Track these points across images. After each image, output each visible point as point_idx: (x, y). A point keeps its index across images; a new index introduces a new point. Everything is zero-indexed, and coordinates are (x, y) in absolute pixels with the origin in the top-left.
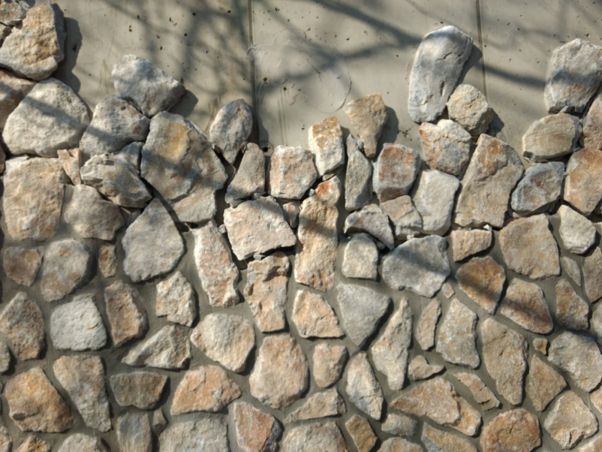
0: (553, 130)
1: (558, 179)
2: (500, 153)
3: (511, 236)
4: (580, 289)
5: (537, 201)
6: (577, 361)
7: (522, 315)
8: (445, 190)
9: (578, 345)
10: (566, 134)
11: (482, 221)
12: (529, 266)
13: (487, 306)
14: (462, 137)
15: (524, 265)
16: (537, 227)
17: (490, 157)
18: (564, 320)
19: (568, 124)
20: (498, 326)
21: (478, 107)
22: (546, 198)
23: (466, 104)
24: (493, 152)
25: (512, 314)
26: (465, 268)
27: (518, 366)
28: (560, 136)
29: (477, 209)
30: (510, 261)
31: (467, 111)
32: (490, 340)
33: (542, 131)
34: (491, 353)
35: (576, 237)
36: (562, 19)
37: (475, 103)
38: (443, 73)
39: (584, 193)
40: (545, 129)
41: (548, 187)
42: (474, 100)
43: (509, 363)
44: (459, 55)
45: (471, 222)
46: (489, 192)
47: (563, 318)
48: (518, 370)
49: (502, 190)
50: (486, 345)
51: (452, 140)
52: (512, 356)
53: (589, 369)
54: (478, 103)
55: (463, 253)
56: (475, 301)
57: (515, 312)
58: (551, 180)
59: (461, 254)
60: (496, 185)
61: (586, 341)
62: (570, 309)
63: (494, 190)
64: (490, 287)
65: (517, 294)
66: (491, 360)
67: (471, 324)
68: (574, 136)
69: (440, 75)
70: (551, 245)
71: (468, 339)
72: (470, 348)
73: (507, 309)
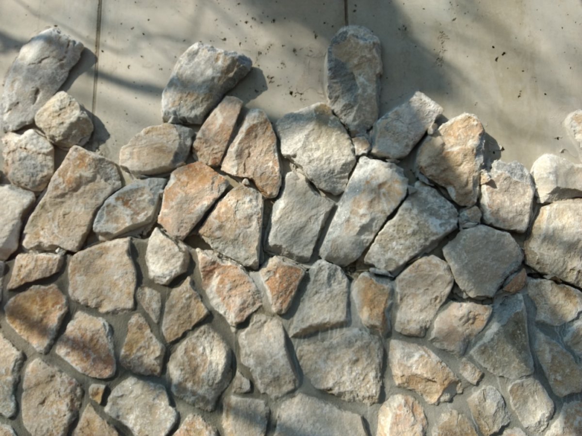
0: (153, 143)
1: (149, 198)
2: (86, 167)
3: (80, 261)
4: (156, 327)
5: (122, 222)
6: (137, 413)
7: (78, 356)
8: (10, 208)
9: (142, 394)
10: (167, 147)
11: (49, 244)
12: (98, 297)
13: (37, 343)
14: (41, 148)
15: (89, 296)
16: (113, 252)
17: (73, 172)
18: (129, 363)
19: (171, 136)
20: (44, 368)
21: (67, 115)
22: (132, 219)
23: (54, 112)
24: (78, 166)
25: (67, 354)
26: (18, 298)
27: (61, 417)
28: (160, 150)
29: (46, 230)
30: (74, 292)
31: (54, 121)
32: (32, 385)
33: (140, 143)
34: (30, 400)
35: (159, 265)
36: (195, 22)
37: (64, 112)
38: (37, 78)
39: (176, 215)
40: (144, 141)
41: (137, 206)
42: (65, 108)
43: (50, 413)
44: (61, 60)
45: (36, 244)
46: (67, 210)
47: (128, 360)
48: (59, 422)
49: (83, 209)
50: (26, 390)
51: (31, 152)
52: (55, 406)
53: (151, 423)
54: (69, 111)
55: (18, 280)
56: (23, 337)
57: (72, 351)
58: (142, 198)
59: (16, 281)
60: (77, 203)
61: (153, 388)
62: (138, 350)
63: (74, 209)
64: (45, 321)
65: (76, 330)
66: (28, 409)
67: (12, 365)
68: (176, 149)
69: (33, 80)
70: (126, 273)
71: (5, 383)
72: (6, 393)
73: (63, 347)
